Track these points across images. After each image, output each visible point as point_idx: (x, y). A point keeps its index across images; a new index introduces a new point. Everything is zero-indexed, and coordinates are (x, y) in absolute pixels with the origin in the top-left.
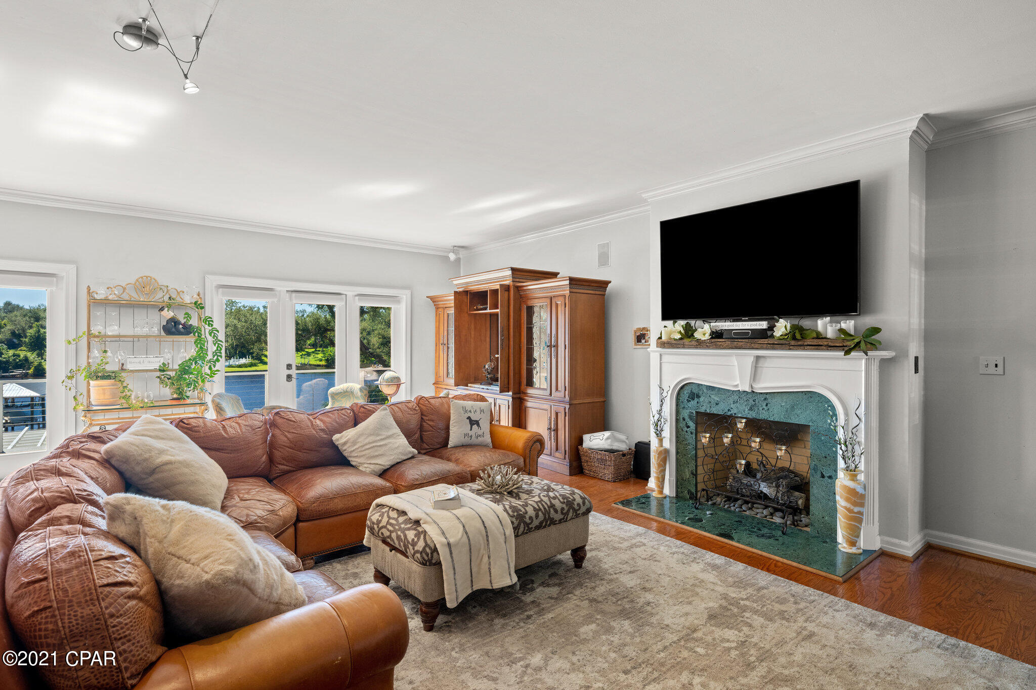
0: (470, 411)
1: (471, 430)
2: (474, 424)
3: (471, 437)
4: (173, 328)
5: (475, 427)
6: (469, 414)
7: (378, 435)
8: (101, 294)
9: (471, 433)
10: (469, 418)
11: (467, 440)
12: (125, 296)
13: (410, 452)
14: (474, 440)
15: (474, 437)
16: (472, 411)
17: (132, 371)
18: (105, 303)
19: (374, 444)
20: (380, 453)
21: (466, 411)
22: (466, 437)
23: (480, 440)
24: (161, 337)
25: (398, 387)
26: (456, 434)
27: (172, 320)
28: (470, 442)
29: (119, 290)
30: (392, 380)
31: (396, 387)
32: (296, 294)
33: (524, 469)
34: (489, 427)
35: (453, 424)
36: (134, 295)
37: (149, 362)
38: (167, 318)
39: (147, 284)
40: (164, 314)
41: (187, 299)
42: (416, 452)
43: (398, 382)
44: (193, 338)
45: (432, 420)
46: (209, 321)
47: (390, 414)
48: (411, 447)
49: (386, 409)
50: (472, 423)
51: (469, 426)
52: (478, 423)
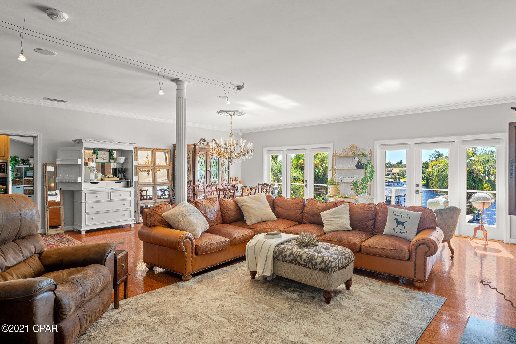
0: (398, 215)
1: (397, 227)
2: (400, 224)
3: (397, 231)
4: (359, 166)
5: (400, 226)
6: (397, 217)
7: (334, 215)
8: (339, 153)
9: (396, 229)
11: (393, 233)
12: (346, 153)
13: (348, 228)
14: (398, 234)
15: (398, 232)
17: (344, 183)
18: (340, 157)
19: (329, 219)
20: (330, 223)
21: (395, 215)
22: (393, 231)
23: (403, 235)
24: (355, 169)
25: (484, 204)
26: (389, 227)
27: (359, 162)
28: (396, 234)
29: (344, 151)
30: (478, 199)
31: (482, 204)
32: (420, 145)
33: (409, 259)
34: (416, 229)
35: (387, 221)
36: (349, 153)
37: (350, 180)
38: (357, 161)
39: (353, 148)
40: (357, 159)
41: (366, 153)
42: (351, 229)
43: (484, 201)
44: (364, 170)
45: (380, 217)
46: (369, 162)
47: (349, 207)
48: (351, 227)
49: (346, 205)
50: (398, 223)
51: (396, 224)
52: (403, 224)
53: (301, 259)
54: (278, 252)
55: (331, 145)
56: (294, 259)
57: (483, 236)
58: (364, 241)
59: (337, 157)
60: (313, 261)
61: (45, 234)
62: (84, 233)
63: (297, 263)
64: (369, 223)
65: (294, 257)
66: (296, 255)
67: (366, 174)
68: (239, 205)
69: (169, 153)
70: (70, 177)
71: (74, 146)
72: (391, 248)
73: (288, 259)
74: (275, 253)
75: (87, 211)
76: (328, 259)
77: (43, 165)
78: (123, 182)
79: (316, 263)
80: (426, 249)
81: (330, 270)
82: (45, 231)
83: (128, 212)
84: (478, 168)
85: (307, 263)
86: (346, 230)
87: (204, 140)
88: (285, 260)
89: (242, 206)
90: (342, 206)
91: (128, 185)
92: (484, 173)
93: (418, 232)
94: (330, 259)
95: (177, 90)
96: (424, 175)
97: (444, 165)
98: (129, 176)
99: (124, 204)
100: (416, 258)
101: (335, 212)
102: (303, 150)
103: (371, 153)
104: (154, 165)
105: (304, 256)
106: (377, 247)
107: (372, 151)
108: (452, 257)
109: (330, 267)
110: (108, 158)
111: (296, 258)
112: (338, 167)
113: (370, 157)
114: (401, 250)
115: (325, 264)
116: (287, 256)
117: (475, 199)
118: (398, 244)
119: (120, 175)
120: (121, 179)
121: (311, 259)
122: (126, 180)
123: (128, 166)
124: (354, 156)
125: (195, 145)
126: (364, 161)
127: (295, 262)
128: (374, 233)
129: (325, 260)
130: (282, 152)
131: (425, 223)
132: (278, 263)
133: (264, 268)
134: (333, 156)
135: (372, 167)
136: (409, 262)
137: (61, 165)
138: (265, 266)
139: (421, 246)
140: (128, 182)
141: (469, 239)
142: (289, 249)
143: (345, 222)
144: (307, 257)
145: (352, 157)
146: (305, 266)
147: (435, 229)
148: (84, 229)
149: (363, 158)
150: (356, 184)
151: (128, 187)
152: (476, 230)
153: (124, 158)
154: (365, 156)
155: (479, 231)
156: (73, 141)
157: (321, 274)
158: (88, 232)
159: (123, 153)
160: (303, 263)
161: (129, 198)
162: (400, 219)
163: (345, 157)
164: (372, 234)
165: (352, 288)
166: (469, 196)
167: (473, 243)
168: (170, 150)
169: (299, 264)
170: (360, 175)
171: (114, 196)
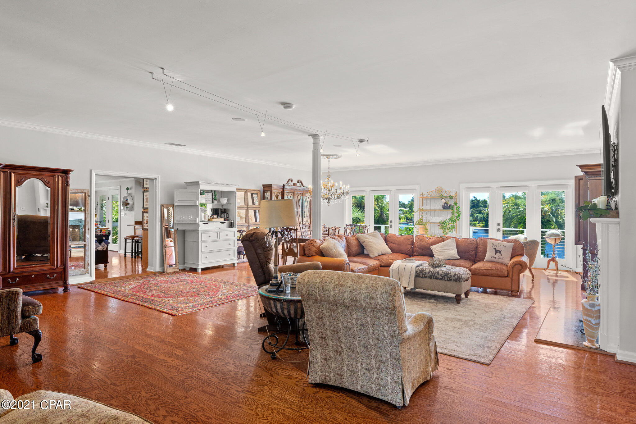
0: (497, 246)
1: (495, 255)
2: (498, 252)
3: (495, 258)
4: (446, 207)
5: (498, 254)
6: (495, 247)
7: (443, 248)
8: (426, 194)
9: (495, 256)
10: (495, 249)
11: (493, 259)
12: (432, 195)
13: (456, 257)
14: (497, 260)
15: (497, 259)
16: (498, 246)
17: (432, 223)
18: (427, 198)
19: (438, 251)
22: (492, 258)
23: (501, 261)
24: (442, 210)
25: (556, 240)
26: (489, 255)
27: (445, 203)
28: (495, 260)
29: (431, 193)
30: (551, 235)
31: (554, 240)
32: (502, 188)
33: (507, 276)
34: (510, 256)
35: (488, 251)
36: (435, 194)
37: (437, 220)
38: (444, 202)
39: (439, 190)
40: (444, 201)
41: (453, 195)
42: (459, 258)
43: (555, 237)
44: (451, 211)
45: (481, 248)
46: (456, 203)
47: (455, 241)
48: (458, 255)
49: (453, 239)
50: (496, 251)
51: (495, 253)
52: (500, 252)
53: (438, 274)
54: (418, 271)
55: (417, 187)
56: (432, 275)
57: (555, 268)
58: (472, 266)
59: (423, 198)
60: (448, 275)
61: (164, 272)
62: (200, 271)
63: (435, 277)
64: (472, 253)
65: (432, 273)
66: (434, 272)
67: (453, 215)
68: (361, 241)
69: (259, 193)
70: (188, 218)
71: (186, 188)
72: (494, 269)
73: (427, 275)
74: (416, 272)
75: (202, 251)
76: (459, 273)
77: (161, 206)
78: (227, 223)
79: (451, 276)
80: (520, 267)
81: (461, 280)
82: (164, 269)
83: (233, 251)
84: (546, 209)
85: (443, 277)
86: (455, 258)
87: (292, 181)
88: (425, 276)
89: (364, 242)
90: (449, 240)
91: (231, 225)
92: (552, 213)
93: (511, 258)
94: (460, 273)
95: (313, 143)
96: (483, 216)
97: (511, 204)
98: (231, 217)
99: (230, 244)
100: (512, 275)
101: (445, 245)
102: (388, 191)
103: (456, 195)
104: (248, 206)
105: (441, 272)
106: (484, 268)
107: (457, 193)
108: (533, 280)
109: (461, 278)
110: (211, 199)
111: (435, 274)
112: (426, 207)
113: (456, 198)
114: (501, 270)
115: (457, 276)
116: (427, 273)
117: (548, 235)
118: (499, 266)
119: (223, 215)
120: (225, 220)
121: (446, 274)
122: (228, 220)
123: (231, 207)
124: (442, 197)
125: (284, 186)
126: (451, 202)
127: (433, 277)
128: (476, 261)
129: (457, 274)
130: (365, 192)
131: (516, 251)
132: (419, 279)
133: (409, 282)
134: (420, 197)
135: (458, 208)
136: (507, 278)
137: (178, 206)
138: (409, 281)
139: (517, 266)
140: (232, 222)
141: (543, 270)
142: (427, 269)
143: (454, 252)
144: (443, 272)
145: (439, 198)
146: (441, 279)
147: (523, 256)
148: (200, 267)
149: (450, 200)
150: (445, 223)
151: (232, 227)
152: (549, 262)
153: (226, 199)
154: (452, 198)
155: (551, 263)
156: (185, 183)
157: (454, 283)
158: (203, 269)
159: (224, 194)
160: (440, 277)
161: (234, 238)
162: (498, 249)
163: (433, 198)
164: (474, 262)
165: (469, 297)
166: (543, 233)
167: (547, 273)
168: (260, 191)
169: (437, 278)
170: (446, 216)
171: (222, 236)
